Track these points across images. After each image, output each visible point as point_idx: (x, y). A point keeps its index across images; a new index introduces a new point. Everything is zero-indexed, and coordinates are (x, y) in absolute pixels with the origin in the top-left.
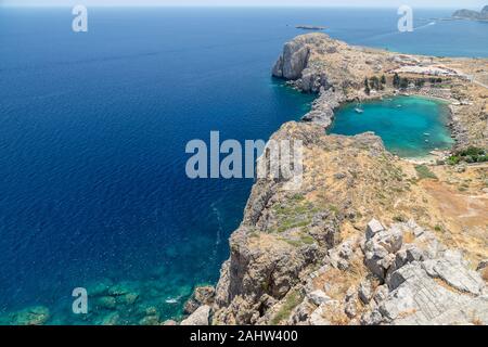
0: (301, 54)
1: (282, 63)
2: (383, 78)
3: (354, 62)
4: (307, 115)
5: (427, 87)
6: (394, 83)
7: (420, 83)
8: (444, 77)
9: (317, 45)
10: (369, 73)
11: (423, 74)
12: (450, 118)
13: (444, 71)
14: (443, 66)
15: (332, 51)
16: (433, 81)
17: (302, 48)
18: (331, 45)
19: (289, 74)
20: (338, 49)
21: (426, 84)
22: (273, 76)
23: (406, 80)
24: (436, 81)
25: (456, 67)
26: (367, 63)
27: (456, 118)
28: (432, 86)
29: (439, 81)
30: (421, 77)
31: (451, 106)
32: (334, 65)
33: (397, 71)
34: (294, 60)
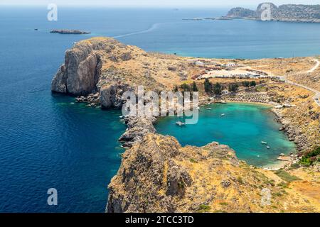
0: (90, 63)
1: (65, 75)
2: (194, 84)
3: (156, 69)
4: (127, 133)
5: (242, 92)
6: (207, 90)
7: (234, 89)
8: (256, 80)
9: (108, 51)
10: (175, 80)
11: (234, 77)
12: (279, 121)
13: (254, 74)
14: (249, 68)
15: (126, 57)
16: (246, 84)
17: (90, 56)
18: (124, 51)
19: (77, 88)
20: (133, 54)
21: (240, 88)
22: (54, 92)
23: (218, 85)
24: (250, 85)
25: (265, 69)
26: (170, 69)
27: (285, 122)
28: (247, 90)
29: (253, 84)
30: (232, 81)
31: (274, 110)
32: (134, 74)
33: (206, 76)
34: (82, 71)
